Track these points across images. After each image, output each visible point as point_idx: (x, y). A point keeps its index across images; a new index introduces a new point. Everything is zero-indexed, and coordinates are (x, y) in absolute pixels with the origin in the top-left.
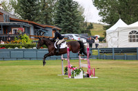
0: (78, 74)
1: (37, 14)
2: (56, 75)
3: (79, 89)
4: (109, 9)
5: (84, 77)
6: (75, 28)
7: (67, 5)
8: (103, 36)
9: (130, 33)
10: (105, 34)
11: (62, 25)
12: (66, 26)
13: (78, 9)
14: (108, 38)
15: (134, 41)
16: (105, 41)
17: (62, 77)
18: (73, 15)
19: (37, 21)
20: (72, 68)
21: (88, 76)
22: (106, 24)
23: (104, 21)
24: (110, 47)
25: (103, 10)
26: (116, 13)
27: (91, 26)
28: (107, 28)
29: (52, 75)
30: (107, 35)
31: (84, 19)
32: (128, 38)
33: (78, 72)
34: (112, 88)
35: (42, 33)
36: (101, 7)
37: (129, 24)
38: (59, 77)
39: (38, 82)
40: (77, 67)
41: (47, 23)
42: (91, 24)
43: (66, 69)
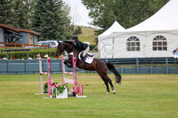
0: (61, 92)
1: (8, 15)
2: (33, 94)
3: (63, 111)
4: (102, 8)
5: (69, 96)
6: (58, 33)
7: (48, 3)
8: (95, 44)
9: (128, 40)
10: (97, 41)
11: (41, 29)
12: (46, 31)
13: (62, 9)
14: (100, 46)
15: (133, 49)
16: (97, 50)
17: (41, 97)
18: (56, 16)
19: (8, 23)
20: (53, 84)
21: (74, 95)
22: (98, 28)
23: (95, 24)
24: (102, 57)
25: (94, 10)
26: (111, 13)
27: (79, 30)
28: (100, 32)
29: (27, 94)
30: (99, 42)
31: (69, 22)
32: (125, 46)
33: (61, 89)
34: (104, 109)
35: (14, 40)
36: (92, 6)
37: (127, 27)
38: (37, 97)
39: (8, 103)
40: (60, 84)
41: (22, 26)
42: (79, 28)
43: (46, 86)
